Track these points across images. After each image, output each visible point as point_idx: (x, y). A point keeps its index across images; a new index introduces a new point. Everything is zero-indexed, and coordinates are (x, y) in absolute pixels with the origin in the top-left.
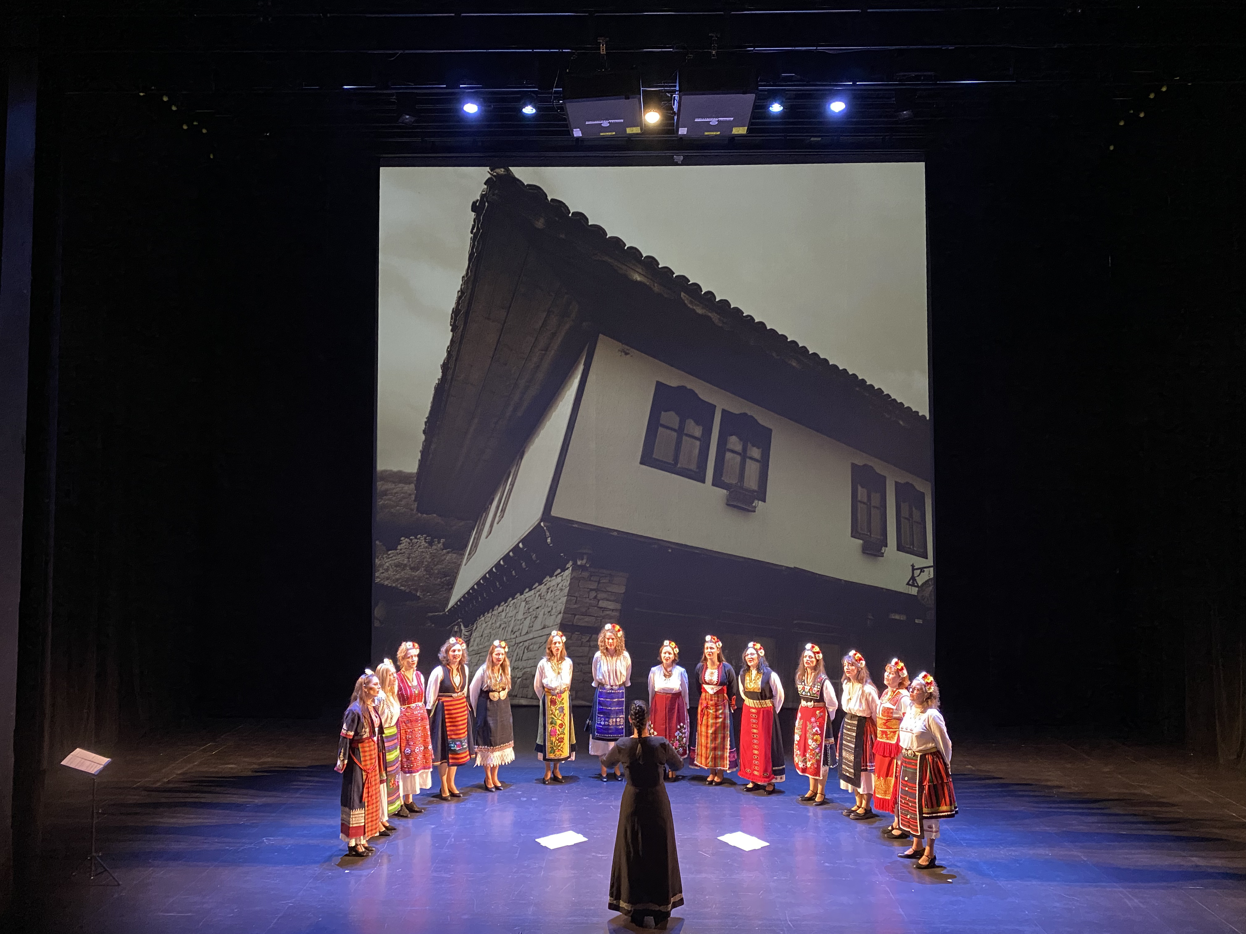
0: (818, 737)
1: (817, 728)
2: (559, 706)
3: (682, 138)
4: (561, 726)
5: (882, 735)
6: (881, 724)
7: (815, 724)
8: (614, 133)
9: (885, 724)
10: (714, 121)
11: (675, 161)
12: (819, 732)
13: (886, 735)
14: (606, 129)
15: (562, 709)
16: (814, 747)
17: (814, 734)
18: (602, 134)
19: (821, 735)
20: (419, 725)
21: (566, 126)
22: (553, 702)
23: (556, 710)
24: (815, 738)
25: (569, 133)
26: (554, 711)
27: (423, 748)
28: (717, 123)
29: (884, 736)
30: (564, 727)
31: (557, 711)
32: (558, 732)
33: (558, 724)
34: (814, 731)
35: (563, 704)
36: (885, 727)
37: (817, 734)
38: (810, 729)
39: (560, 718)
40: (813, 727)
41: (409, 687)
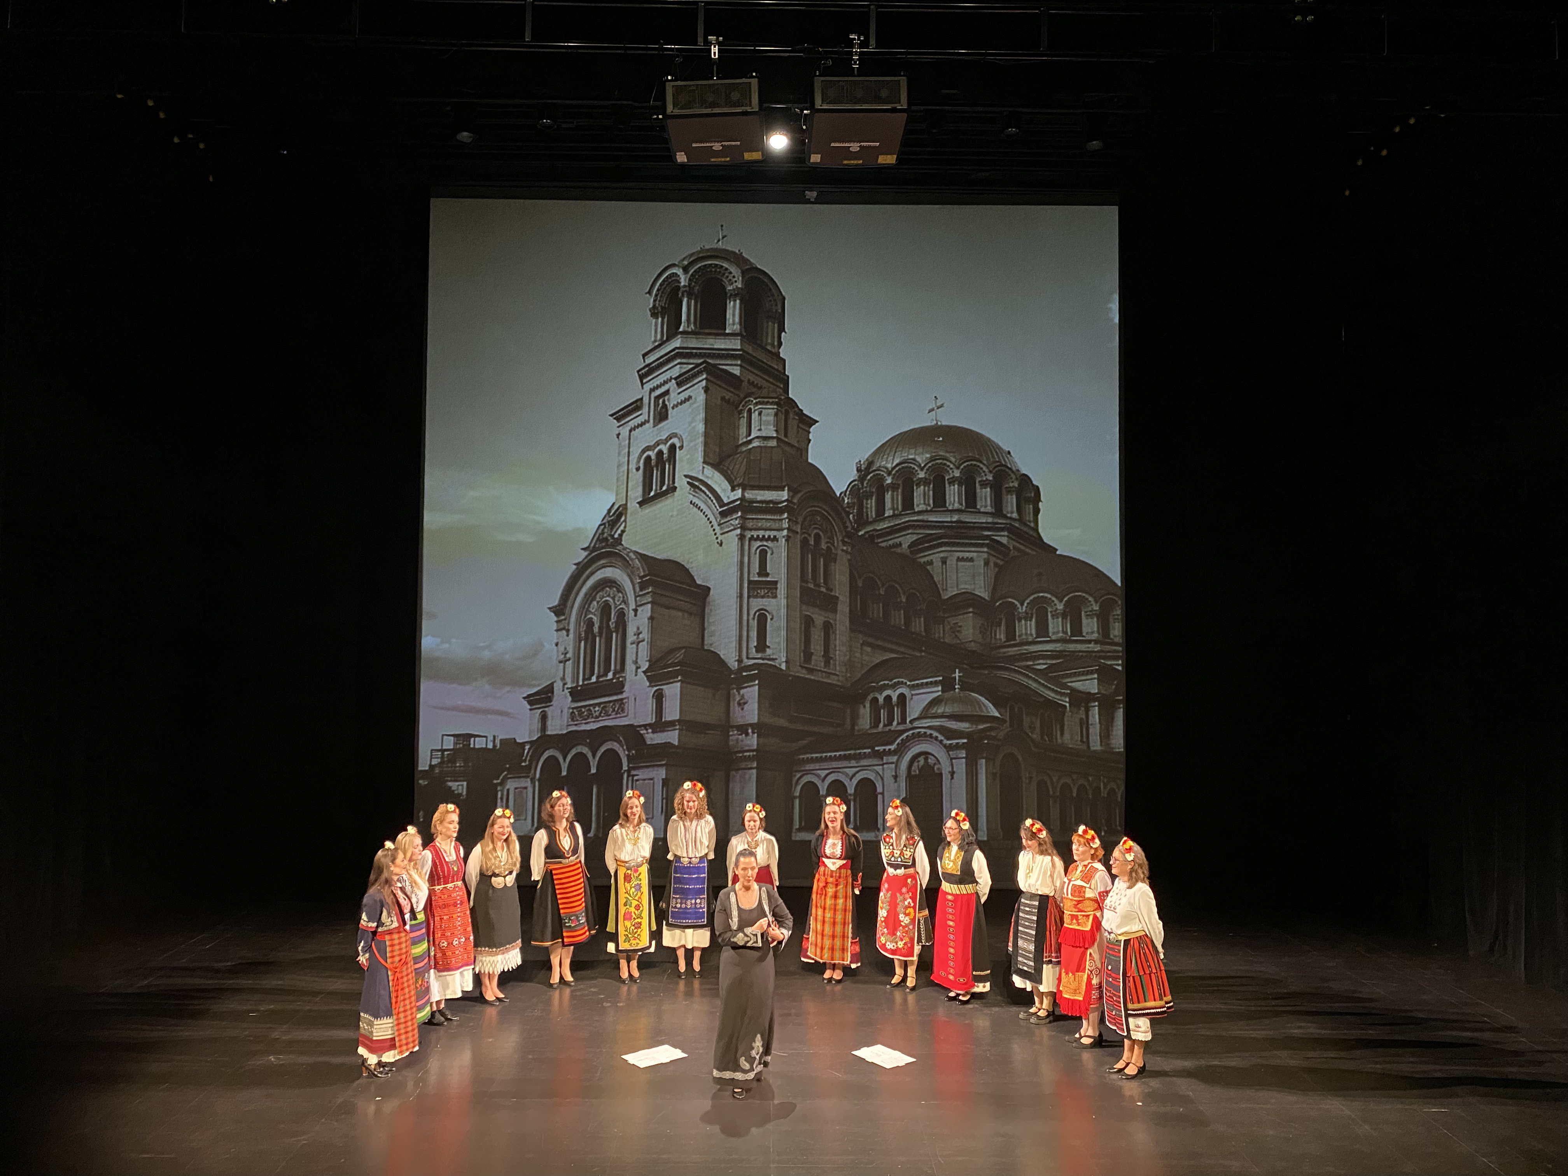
0: (911, 910)
1: (909, 900)
2: (634, 882)
3: (815, 168)
4: (637, 907)
5: (1072, 920)
6: (1070, 906)
7: (907, 896)
8: (728, 159)
9: (1075, 906)
10: (855, 147)
11: (807, 197)
12: (912, 904)
13: (1077, 920)
14: (717, 154)
15: (639, 887)
16: (907, 922)
17: (906, 908)
18: (713, 160)
19: (914, 907)
20: (459, 910)
21: (668, 150)
22: (627, 878)
23: (631, 888)
24: (907, 912)
25: (672, 158)
26: (629, 888)
27: (463, 940)
28: (858, 149)
29: (1074, 921)
30: (641, 909)
31: (633, 890)
32: (634, 916)
33: (633, 905)
34: (906, 903)
35: (640, 880)
36: (1077, 910)
37: (910, 907)
38: (901, 901)
39: (636, 898)
40: (905, 899)
41: (447, 863)
